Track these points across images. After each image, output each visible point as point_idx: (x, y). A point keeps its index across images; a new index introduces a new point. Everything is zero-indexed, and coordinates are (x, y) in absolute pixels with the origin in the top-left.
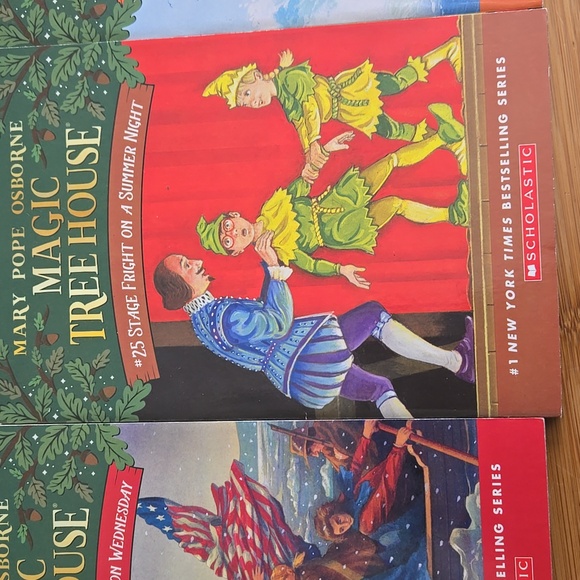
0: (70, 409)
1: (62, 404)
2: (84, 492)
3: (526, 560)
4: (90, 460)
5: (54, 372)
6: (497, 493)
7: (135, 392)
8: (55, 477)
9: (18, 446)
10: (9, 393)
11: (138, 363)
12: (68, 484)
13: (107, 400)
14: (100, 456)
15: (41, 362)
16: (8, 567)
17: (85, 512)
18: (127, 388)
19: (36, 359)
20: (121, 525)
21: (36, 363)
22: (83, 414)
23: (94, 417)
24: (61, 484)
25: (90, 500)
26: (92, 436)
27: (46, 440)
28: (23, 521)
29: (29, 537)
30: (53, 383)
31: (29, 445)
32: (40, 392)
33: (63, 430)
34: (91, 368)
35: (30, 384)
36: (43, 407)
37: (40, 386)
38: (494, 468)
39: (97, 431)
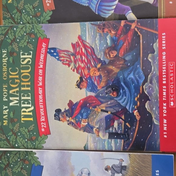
0: (26, 20)
1: (23, 19)
2: (31, 46)
3: (173, 63)
4: (33, 36)
5: (21, 8)
6: (164, 42)
7: (47, 14)
8: (21, 42)
9: (9, 32)
10: (6, 15)
11: (48, 5)
12: (25, 44)
13: (38, 17)
14: (36, 35)
15: (17, 5)
16: (6, 70)
17: (31, 53)
18: (45, 13)
19: (15, 4)
20: (42, 56)
21: (15, 5)
22: (30, 22)
23: (34, 22)
24: (23, 44)
25: (32, 49)
26: (33, 28)
27: (18, 30)
28: (11, 56)
29: (13, 61)
30: (20, 12)
31: (13, 31)
32: (17, 15)
33: (24, 27)
34: (33, 7)
35: (13, 12)
36: (17, 20)
37: (16, 13)
38: (163, 34)
39: (35, 27)
